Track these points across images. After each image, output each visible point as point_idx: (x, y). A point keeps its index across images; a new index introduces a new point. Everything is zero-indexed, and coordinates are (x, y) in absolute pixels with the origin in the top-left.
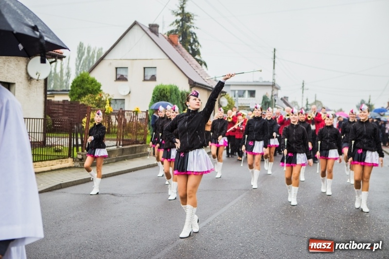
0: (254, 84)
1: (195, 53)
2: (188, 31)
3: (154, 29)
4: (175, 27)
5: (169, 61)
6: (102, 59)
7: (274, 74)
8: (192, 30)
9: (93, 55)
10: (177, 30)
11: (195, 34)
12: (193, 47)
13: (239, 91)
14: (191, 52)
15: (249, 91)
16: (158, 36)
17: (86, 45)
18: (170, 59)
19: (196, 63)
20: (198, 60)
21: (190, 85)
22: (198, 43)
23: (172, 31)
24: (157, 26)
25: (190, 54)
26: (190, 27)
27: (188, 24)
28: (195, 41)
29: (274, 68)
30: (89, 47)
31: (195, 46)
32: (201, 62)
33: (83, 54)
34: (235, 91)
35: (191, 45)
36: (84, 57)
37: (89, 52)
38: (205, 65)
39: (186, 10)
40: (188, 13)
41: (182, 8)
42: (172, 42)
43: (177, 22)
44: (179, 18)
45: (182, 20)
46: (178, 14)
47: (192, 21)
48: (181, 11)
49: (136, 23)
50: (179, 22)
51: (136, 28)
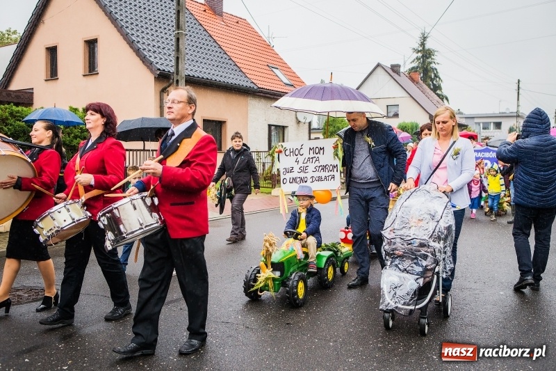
0: (500, 115)
1: (436, 88)
2: (429, 67)
3: (395, 69)
4: (415, 64)
5: (411, 99)
7: (518, 106)
8: (433, 65)
10: (417, 67)
11: (436, 69)
12: (435, 82)
13: (483, 123)
14: (432, 87)
15: (494, 123)
16: (399, 75)
18: (411, 96)
19: (437, 98)
20: (438, 95)
22: (440, 79)
23: (413, 68)
24: (399, 66)
25: (432, 90)
26: (431, 63)
27: (430, 60)
28: (436, 76)
29: (518, 100)
31: (437, 81)
32: (442, 97)
34: (479, 124)
35: (432, 80)
38: (447, 99)
39: (427, 47)
40: (429, 50)
41: (423, 44)
42: (413, 80)
43: (418, 59)
44: (420, 55)
45: (423, 56)
46: (419, 51)
47: (433, 57)
48: (420, 48)
49: (378, 65)
50: (420, 59)
51: (379, 69)
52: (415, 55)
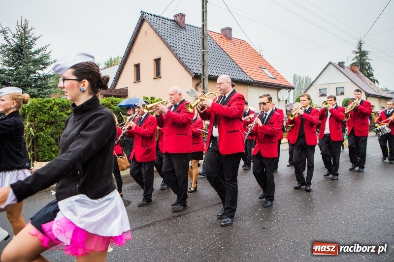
1: (369, 75)
2: (364, 62)
3: (341, 64)
4: (355, 61)
5: (352, 83)
6: (311, 85)
8: (367, 61)
9: (302, 81)
10: (357, 62)
11: (369, 63)
12: (368, 71)
14: (367, 75)
16: (344, 68)
17: (298, 76)
18: (352, 81)
20: (371, 80)
21: (366, 96)
22: (372, 69)
23: (353, 63)
24: (343, 63)
25: (366, 76)
26: (365, 60)
27: (365, 58)
28: (369, 68)
30: (300, 76)
31: (370, 71)
32: (374, 81)
33: (297, 81)
35: (367, 70)
36: (297, 83)
37: (300, 79)
38: (377, 82)
39: (363, 49)
40: (364, 51)
41: (360, 48)
42: (353, 71)
43: (356, 57)
44: (358, 55)
45: (360, 56)
46: (357, 53)
47: (367, 56)
48: (359, 51)
49: (330, 63)
50: (358, 57)
51: (331, 66)
52: (355, 55)
